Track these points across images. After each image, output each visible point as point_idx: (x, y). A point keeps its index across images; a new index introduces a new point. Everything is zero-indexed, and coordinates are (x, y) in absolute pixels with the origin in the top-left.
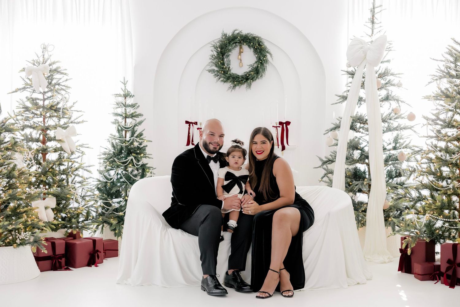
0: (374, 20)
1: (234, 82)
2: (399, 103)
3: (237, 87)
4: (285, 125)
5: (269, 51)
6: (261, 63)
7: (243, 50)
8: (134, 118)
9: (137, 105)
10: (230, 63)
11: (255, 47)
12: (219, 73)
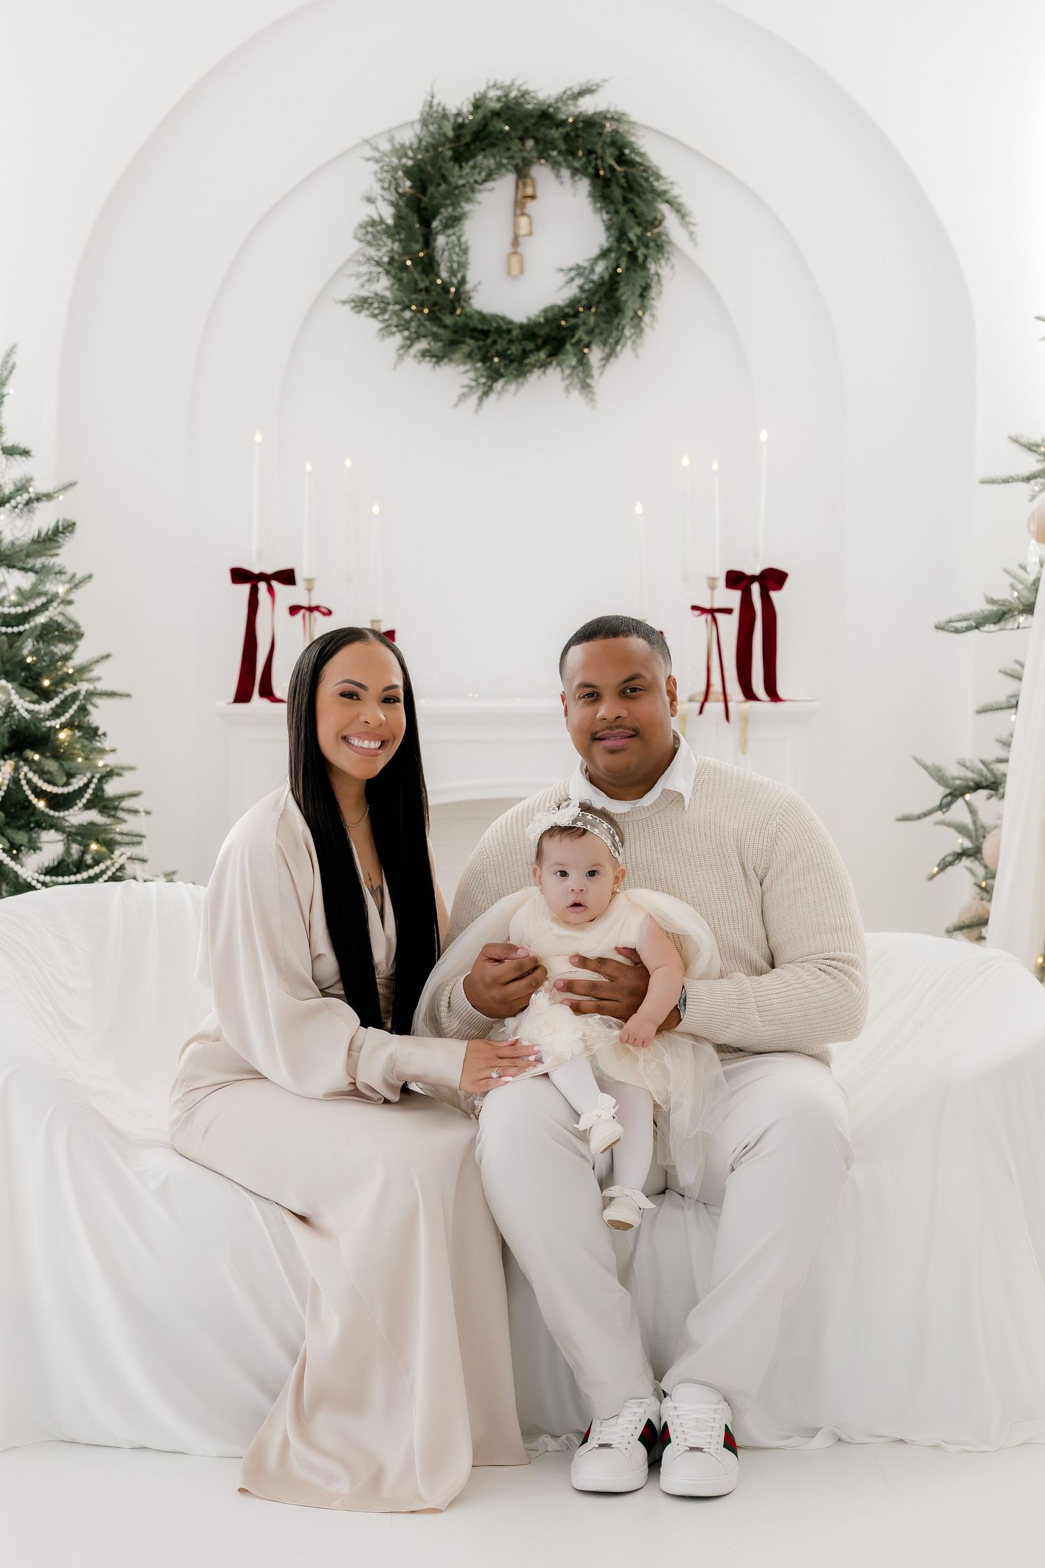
1: (486, 357)
4: (756, 588)
5: (674, 193)
6: (632, 256)
7: (534, 186)
10: (466, 259)
11: (602, 173)
12: (407, 314)
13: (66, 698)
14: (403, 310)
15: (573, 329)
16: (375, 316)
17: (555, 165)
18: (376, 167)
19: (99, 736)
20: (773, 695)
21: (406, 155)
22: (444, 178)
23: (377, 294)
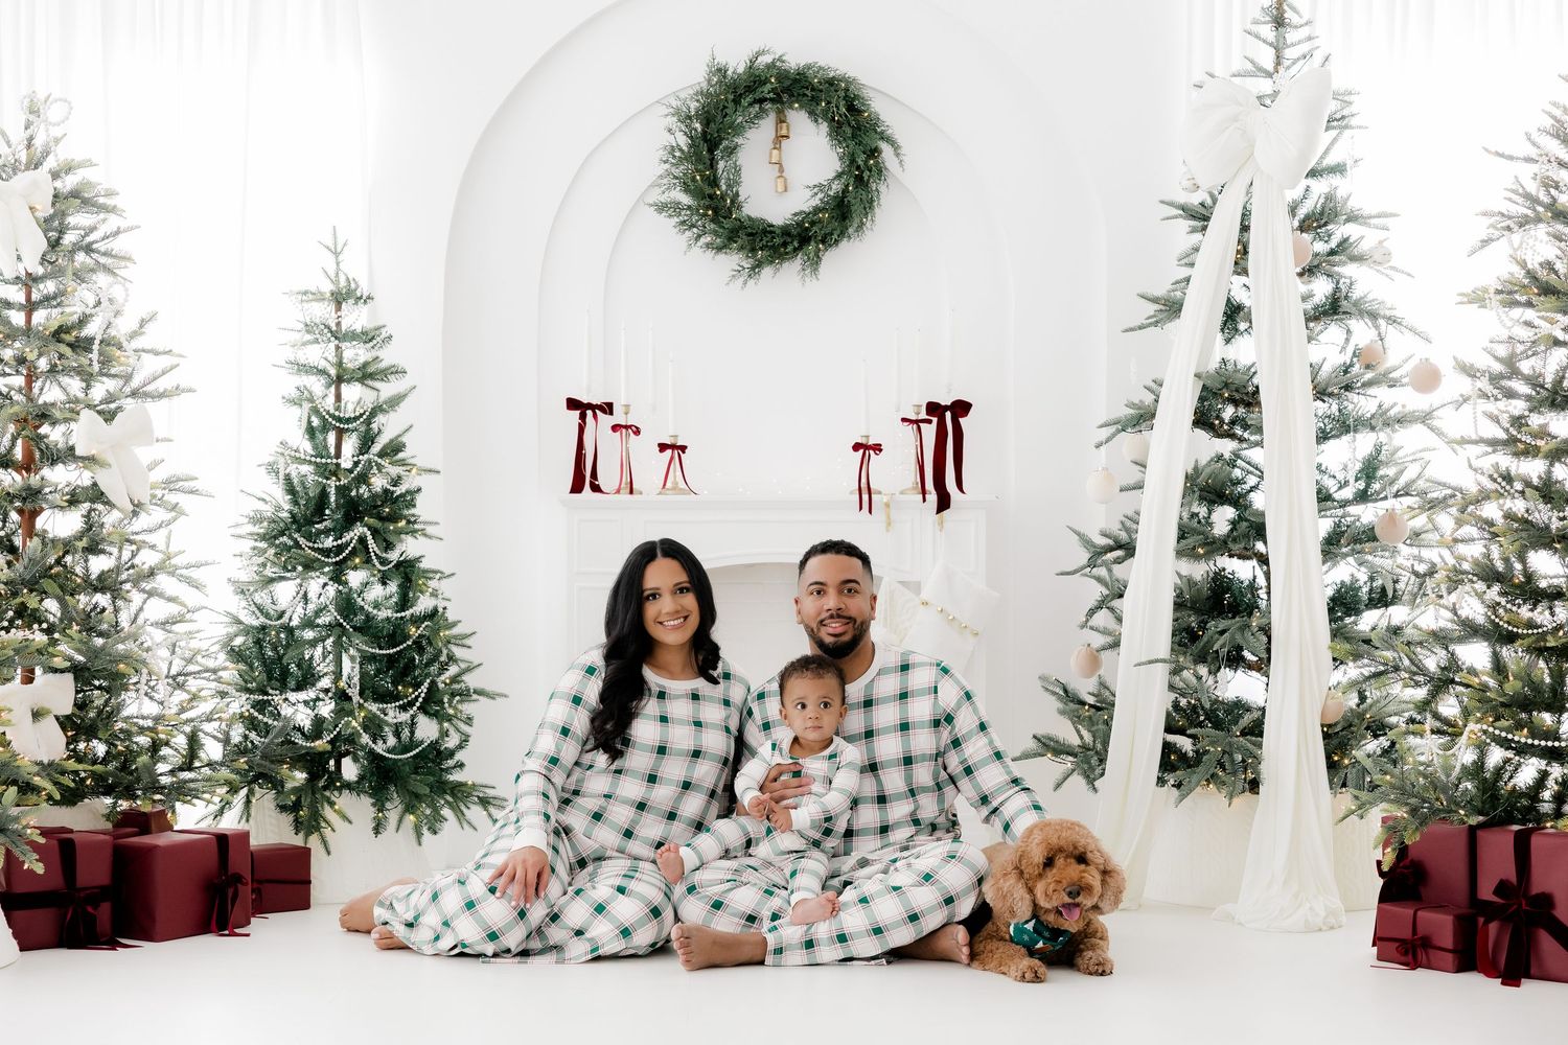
0: (1286, 15)
1: (753, 250)
2: (1377, 327)
3: (767, 271)
4: (948, 415)
5: (890, 131)
6: (859, 177)
7: (788, 129)
8: (370, 383)
9: (384, 335)
10: (739, 178)
11: (836, 118)
12: (697, 217)
14: (693, 213)
16: (672, 217)
17: (803, 111)
23: (674, 201)
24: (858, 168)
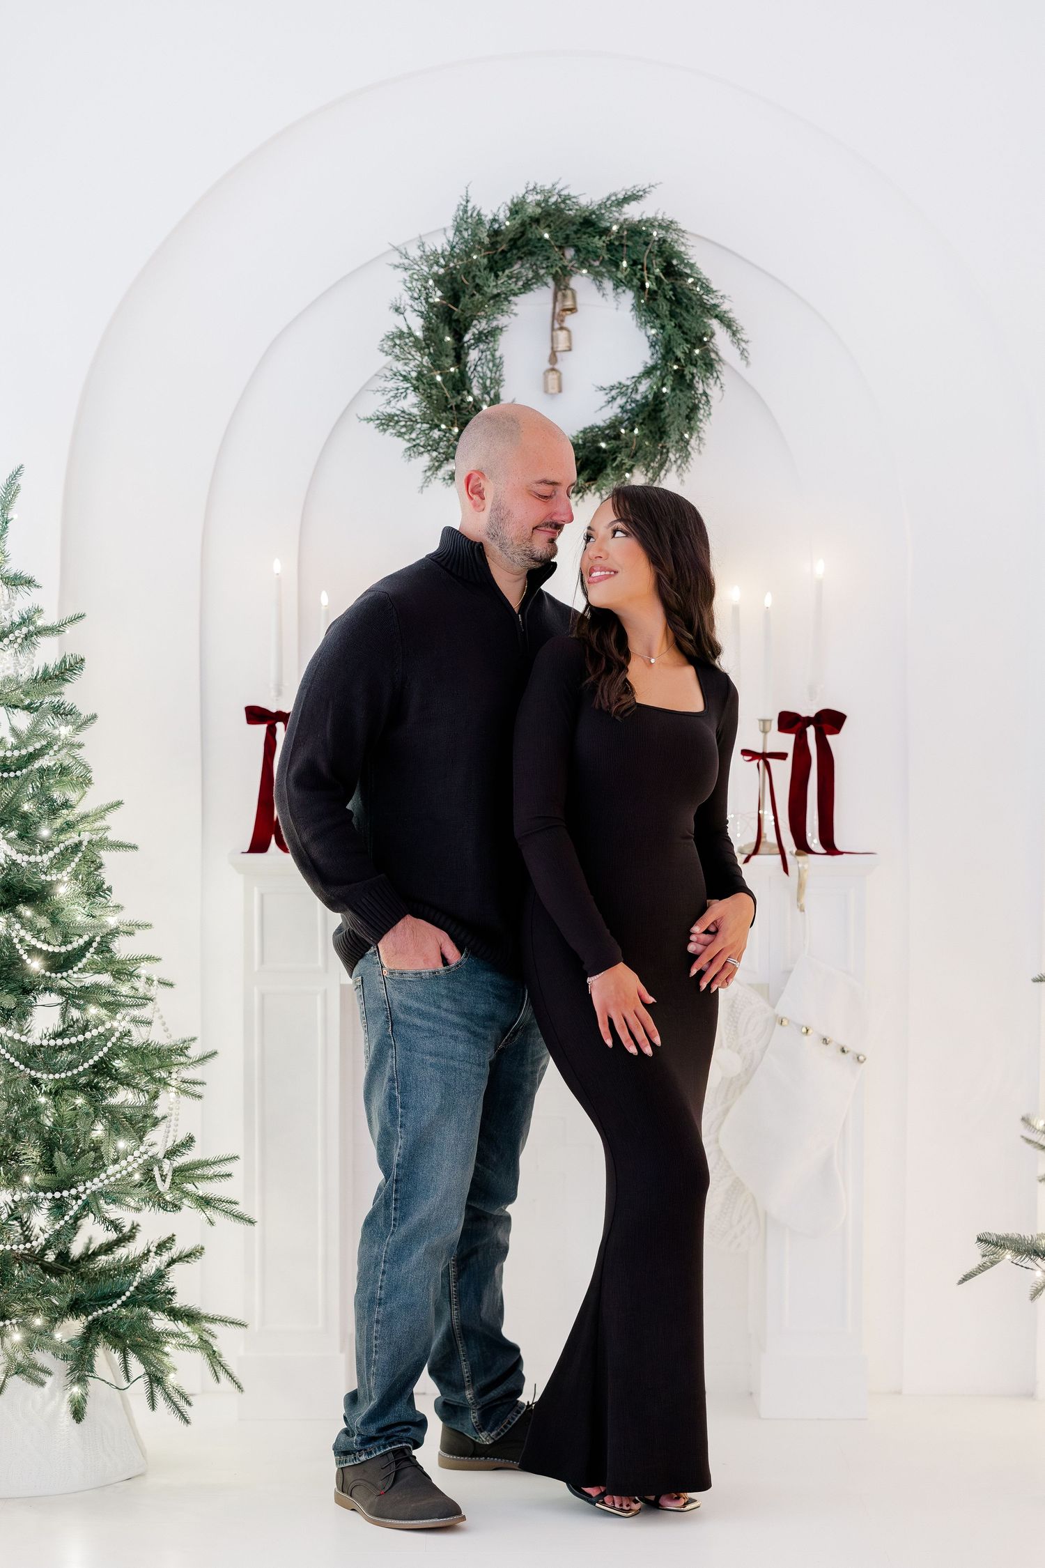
4: (811, 731)
5: (724, 307)
6: (679, 375)
7: (574, 298)
10: (501, 375)
11: (648, 285)
12: (436, 434)
13: (67, 849)
14: (431, 429)
15: (614, 452)
16: (400, 435)
17: (597, 276)
18: (406, 275)
19: (104, 891)
20: (830, 847)
21: (437, 263)
22: (478, 288)
23: (403, 412)
24: (677, 360)
